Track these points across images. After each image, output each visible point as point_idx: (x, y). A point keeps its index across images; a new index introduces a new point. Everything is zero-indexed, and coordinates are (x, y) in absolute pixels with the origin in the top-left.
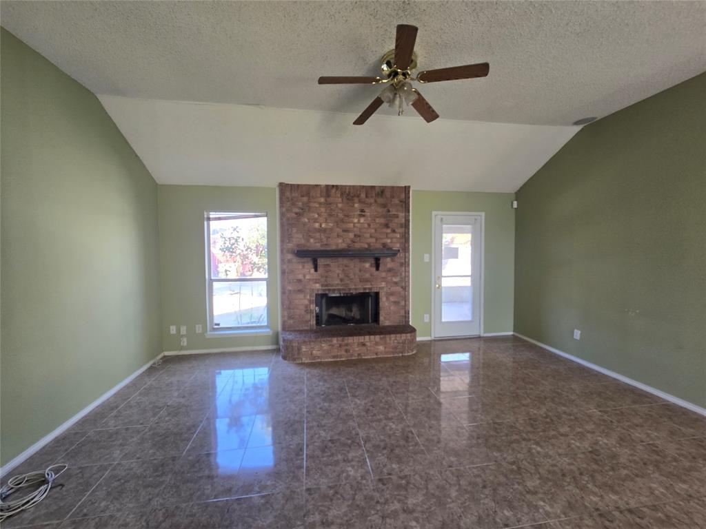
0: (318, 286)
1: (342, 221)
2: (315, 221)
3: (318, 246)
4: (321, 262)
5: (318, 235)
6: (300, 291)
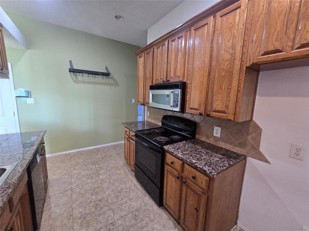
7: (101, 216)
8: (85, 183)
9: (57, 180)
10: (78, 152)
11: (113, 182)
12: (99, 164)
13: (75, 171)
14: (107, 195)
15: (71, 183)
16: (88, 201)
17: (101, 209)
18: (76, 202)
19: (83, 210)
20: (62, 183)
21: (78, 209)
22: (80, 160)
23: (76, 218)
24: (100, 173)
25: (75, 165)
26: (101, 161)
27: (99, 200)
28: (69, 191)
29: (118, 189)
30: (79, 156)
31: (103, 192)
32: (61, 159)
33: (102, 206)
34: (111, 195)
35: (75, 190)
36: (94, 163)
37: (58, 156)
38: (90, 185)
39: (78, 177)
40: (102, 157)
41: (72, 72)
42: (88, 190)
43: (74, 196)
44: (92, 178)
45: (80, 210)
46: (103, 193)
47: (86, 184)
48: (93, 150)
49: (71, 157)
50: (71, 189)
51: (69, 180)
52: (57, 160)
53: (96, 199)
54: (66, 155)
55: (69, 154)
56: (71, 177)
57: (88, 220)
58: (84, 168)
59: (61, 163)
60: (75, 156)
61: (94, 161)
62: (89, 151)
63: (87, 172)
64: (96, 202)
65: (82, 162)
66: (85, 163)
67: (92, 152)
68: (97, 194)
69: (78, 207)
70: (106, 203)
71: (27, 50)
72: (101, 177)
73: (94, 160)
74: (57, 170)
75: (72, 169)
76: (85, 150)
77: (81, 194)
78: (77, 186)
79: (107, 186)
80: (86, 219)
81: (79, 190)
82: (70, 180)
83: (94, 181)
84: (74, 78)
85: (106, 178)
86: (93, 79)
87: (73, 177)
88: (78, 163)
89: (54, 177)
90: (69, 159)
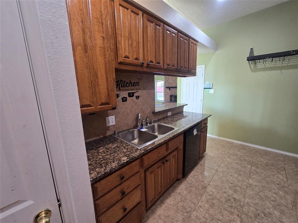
0: (170, 94)
1: (174, 81)
2: (170, 81)
3: (170, 86)
4: (171, 89)
5: (170, 84)
6: (167, 94)
7: (227, 212)
8: (230, 174)
9: (211, 157)
10: (241, 145)
11: (263, 196)
12: (257, 168)
13: (228, 160)
14: (246, 202)
15: (219, 166)
16: (224, 190)
18: (214, 182)
19: (216, 192)
20: (213, 162)
21: (212, 188)
22: (239, 153)
23: (208, 193)
24: (253, 177)
25: (232, 155)
26: (263, 166)
27: (234, 198)
28: (214, 171)
30: (240, 148)
31: (243, 195)
32: (224, 143)
33: (233, 206)
35: (219, 173)
36: (252, 164)
37: (223, 140)
38: (234, 179)
39: (227, 165)
40: (267, 163)
41: (250, 60)
42: (229, 181)
43: (216, 177)
44: (240, 175)
45: (214, 190)
46: (243, 197)
47: (231, 176)
48: (259, 150)
49: (233, 146)
50: (217, 170)
51: (219, 162)
52: (220, 143)
53: (232, 195)
54: (229, 142)
55: (232, 143)
56: (223, 162)
57: (214, 203)
58: (237, 162)
59: (221, 147)
60: (236, 146)
61: (253, 162)
62: (254, 149)
63: (238, 166)
64: (230, 197)
65: (239, 156)
66: (242, 158)
67: (257, 152)
68: (236, 191)
69: (213, 186)
70: (239, 208)
71: (216, 51)
72: (251, 181)
73: (254, 160)
74: (215, 150)
75: (227, 156)
76: (250, 146)
77: (222, 180)
78: (223, 171)
79: (252, 194)
80: (213, 200)
81: (222, 176)
82: (221, 163)
83: (240, 178)
84: (252, 66)
85: (256, 186)
86: (281, 63)
87: (224, 163)
88: (235, 155)
89: (211, 154)
90: (230, 147)
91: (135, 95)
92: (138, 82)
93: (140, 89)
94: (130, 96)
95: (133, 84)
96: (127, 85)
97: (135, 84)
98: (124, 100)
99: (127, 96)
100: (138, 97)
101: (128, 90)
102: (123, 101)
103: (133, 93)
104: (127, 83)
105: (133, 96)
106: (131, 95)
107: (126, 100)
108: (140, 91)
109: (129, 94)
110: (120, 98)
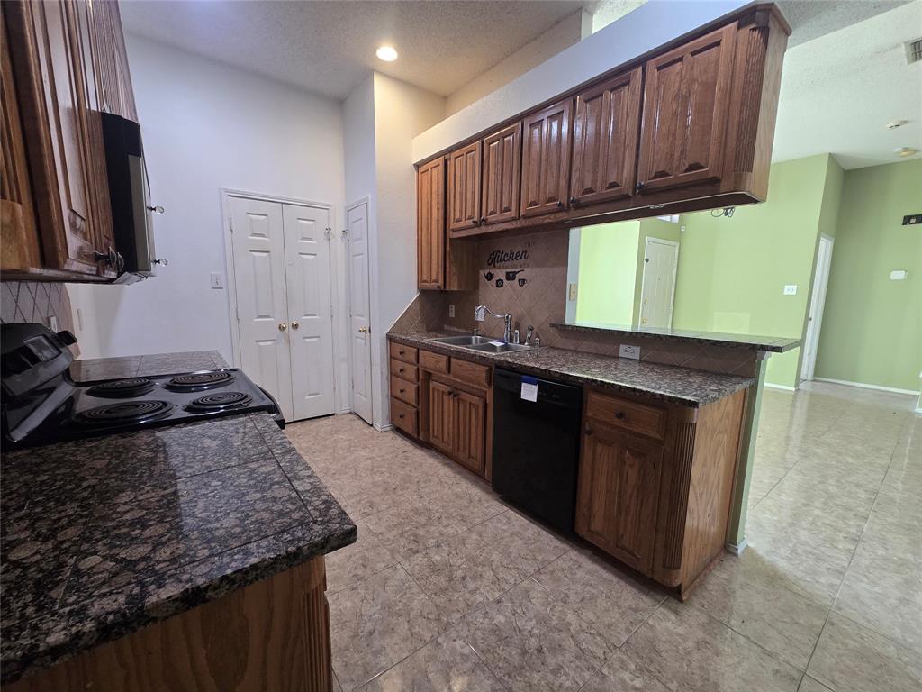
14: (399, 566)
17: (402, 534)
27: (417, 552)
29: (367, 588)
33: (402, 540)
34: (387, 567)
53: (427, 554)
70: (393, 545)
91: (518, 276)
92: (526, 252)
93: (528, 266)
94: (508, 279)
95: (517, 256)
96: (506, 259)
97: (518, 256)
98: (500, 284)
99: (503, 278)
100: (522, 282)
101: (507, 267)
102: (497, 286)
103: (515, 273)
104: (507, 254)
105: (514, 279)
106: (511, 276)
107: (502, 286)
108: (526, 270)
109: (508, 273)
110: (494, 281)
